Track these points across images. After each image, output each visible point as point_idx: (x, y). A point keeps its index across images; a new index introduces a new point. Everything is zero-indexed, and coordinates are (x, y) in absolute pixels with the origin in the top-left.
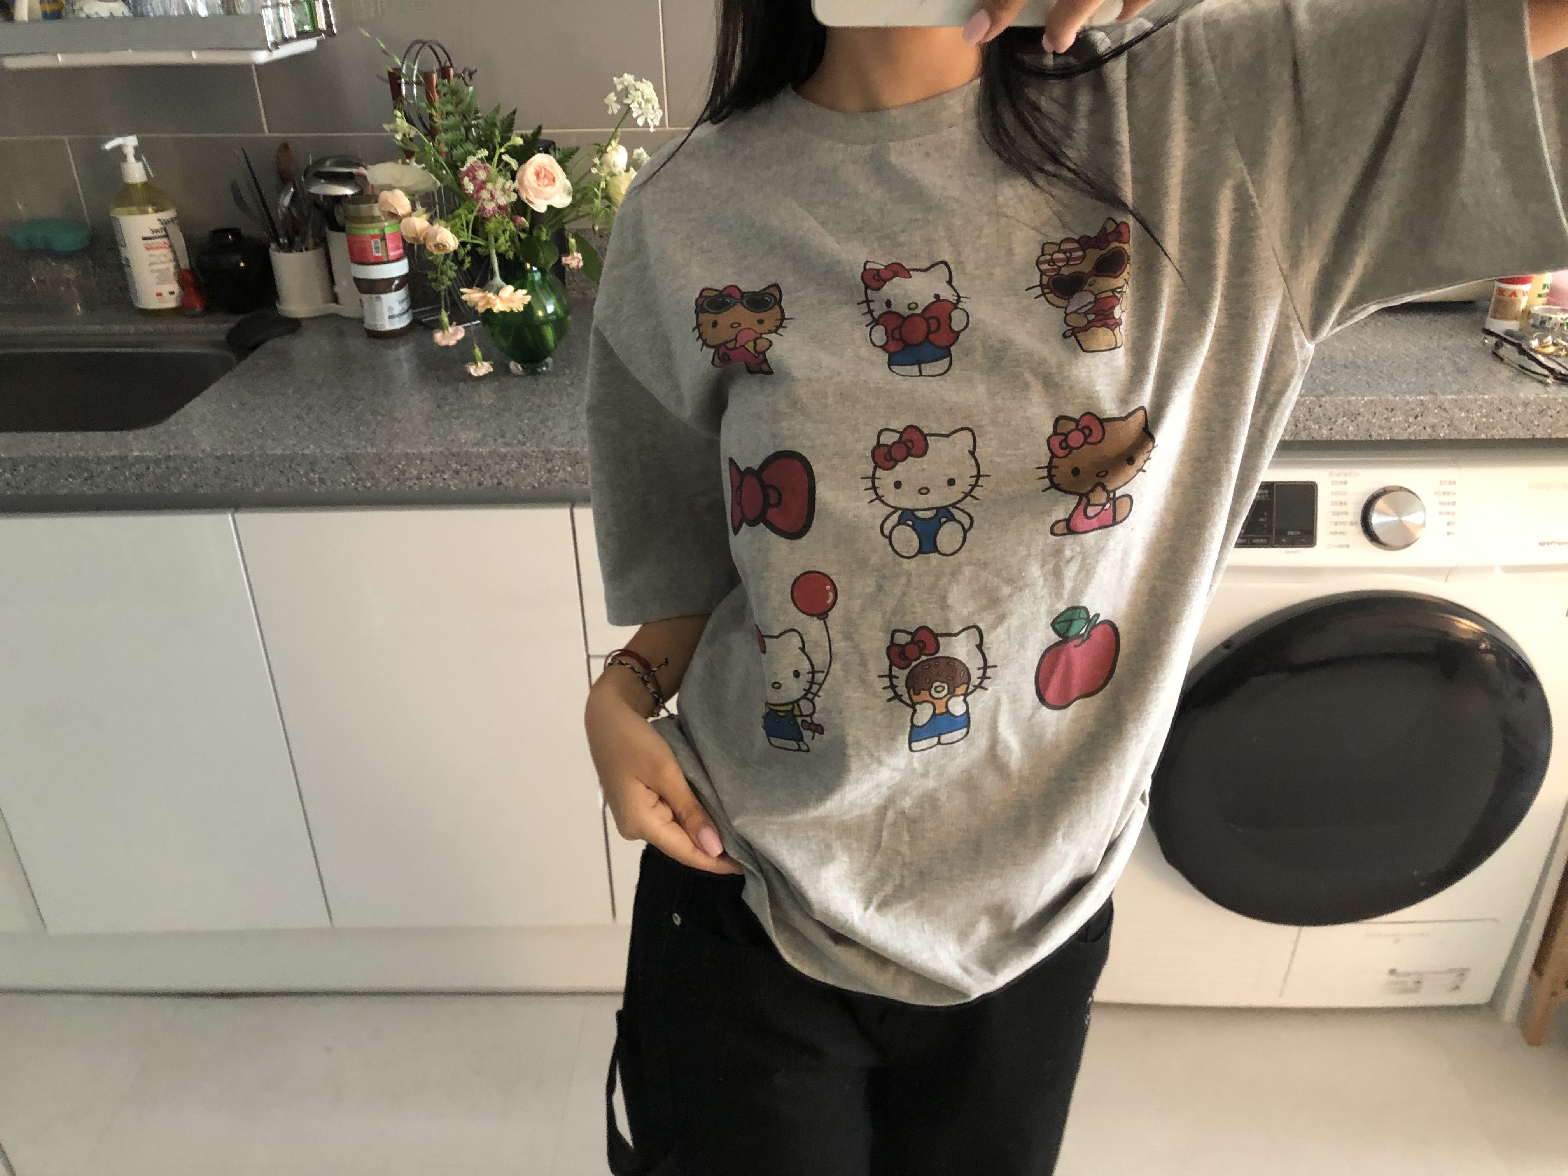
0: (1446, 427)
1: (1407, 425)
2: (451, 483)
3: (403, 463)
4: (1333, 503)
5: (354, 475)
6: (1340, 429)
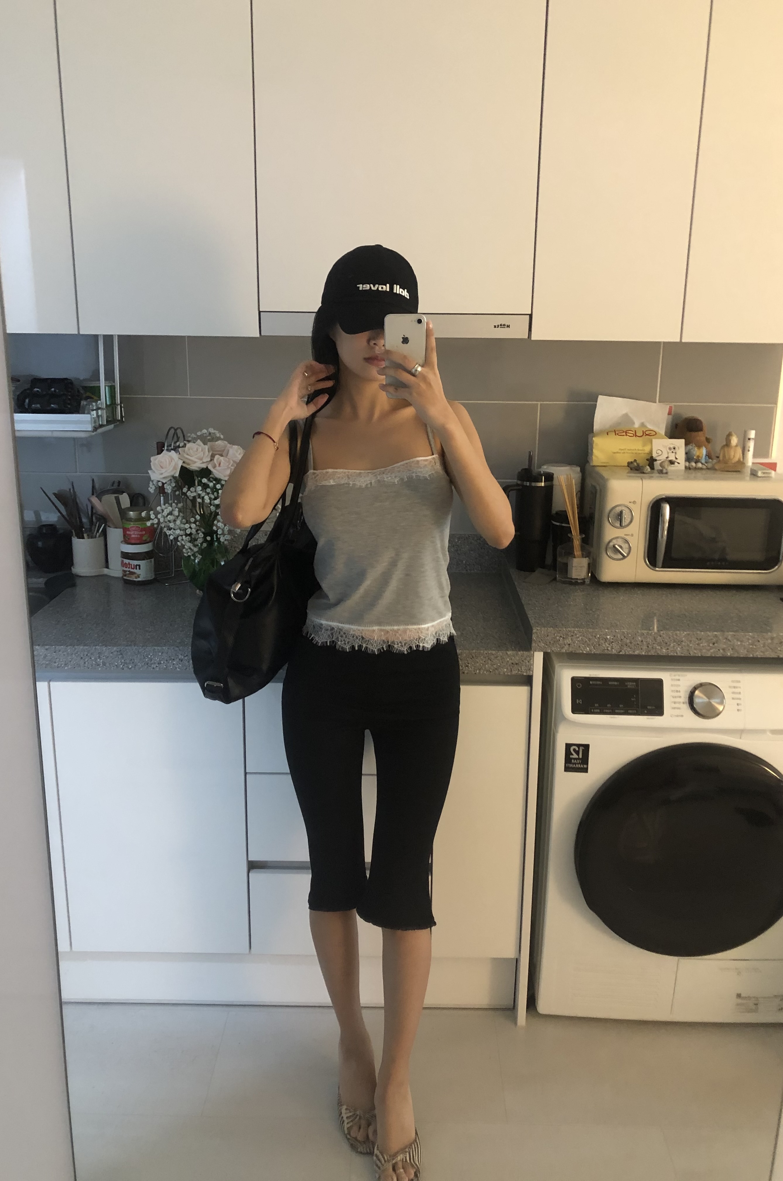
0: (730, 649)
1: (709, 648)
2: (177, 667)
4: (672, 691)
5: (123, 661)
6: (672, 649)
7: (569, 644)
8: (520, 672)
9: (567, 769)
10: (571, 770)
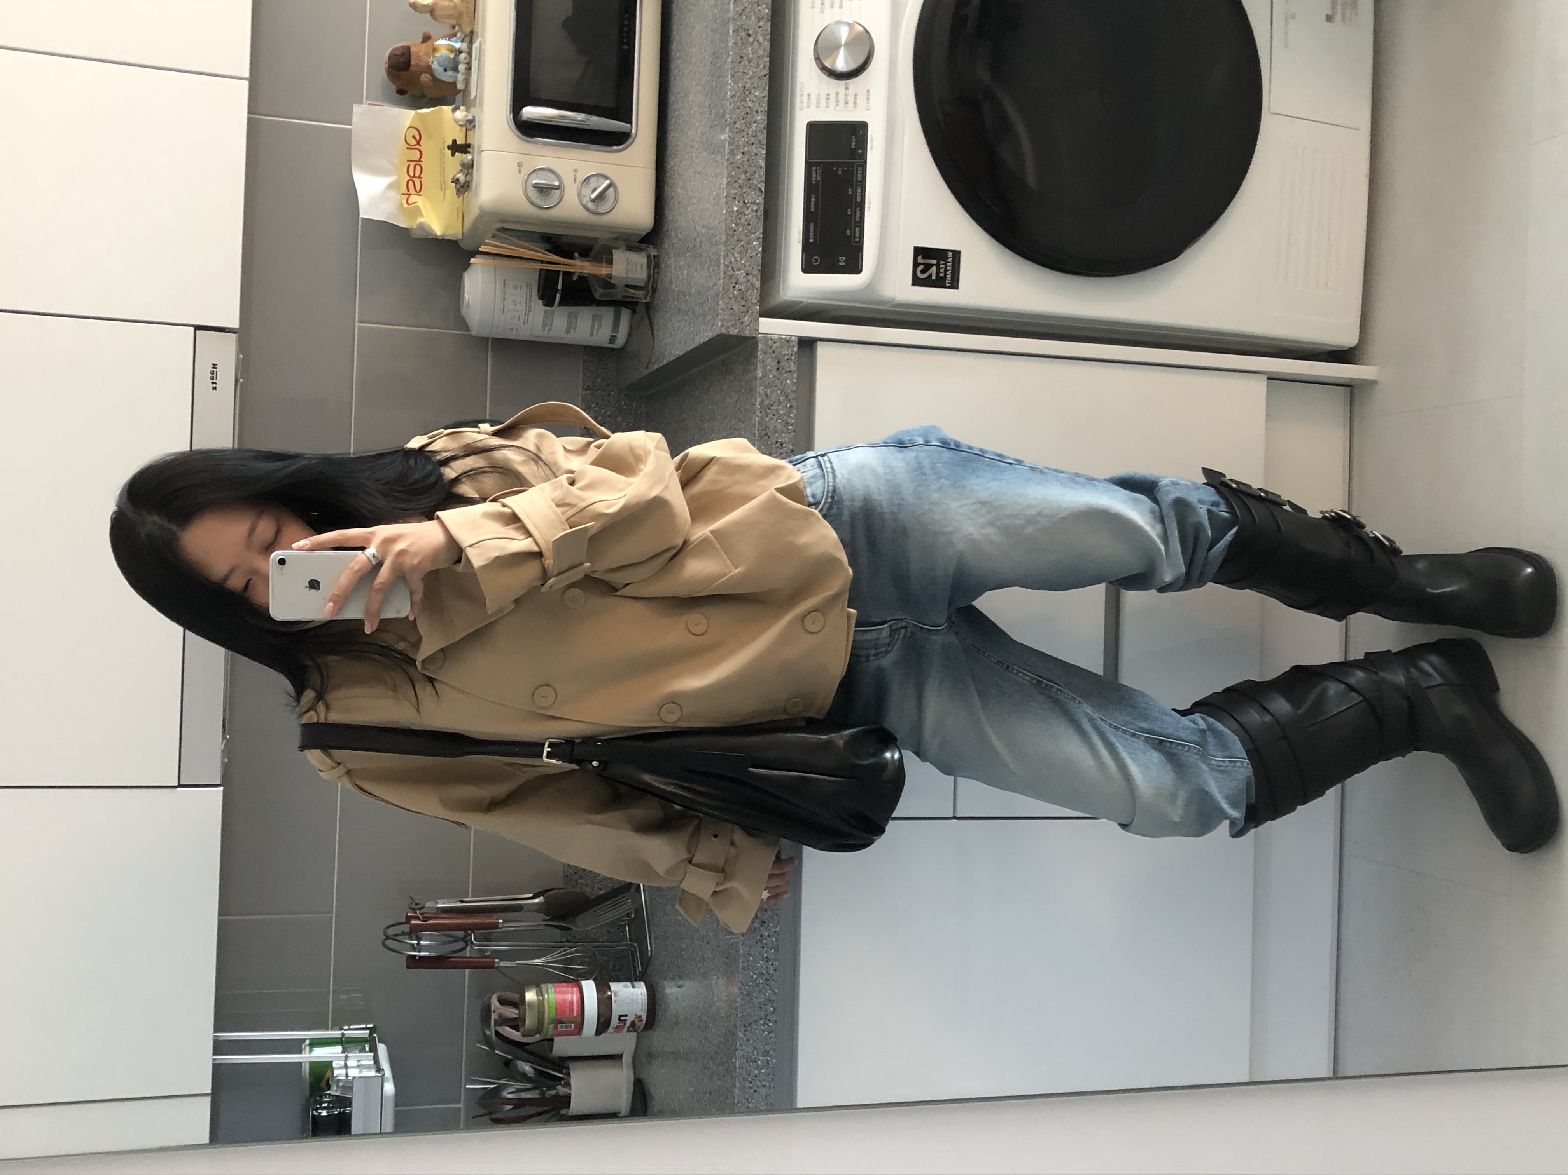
0: (760, 8)
1: (756, 43)
4: (827, 106)
6: (757, 104)
7: (747, 274)
8: (793, 358)
9: (954, 285)
10: (956, 277)
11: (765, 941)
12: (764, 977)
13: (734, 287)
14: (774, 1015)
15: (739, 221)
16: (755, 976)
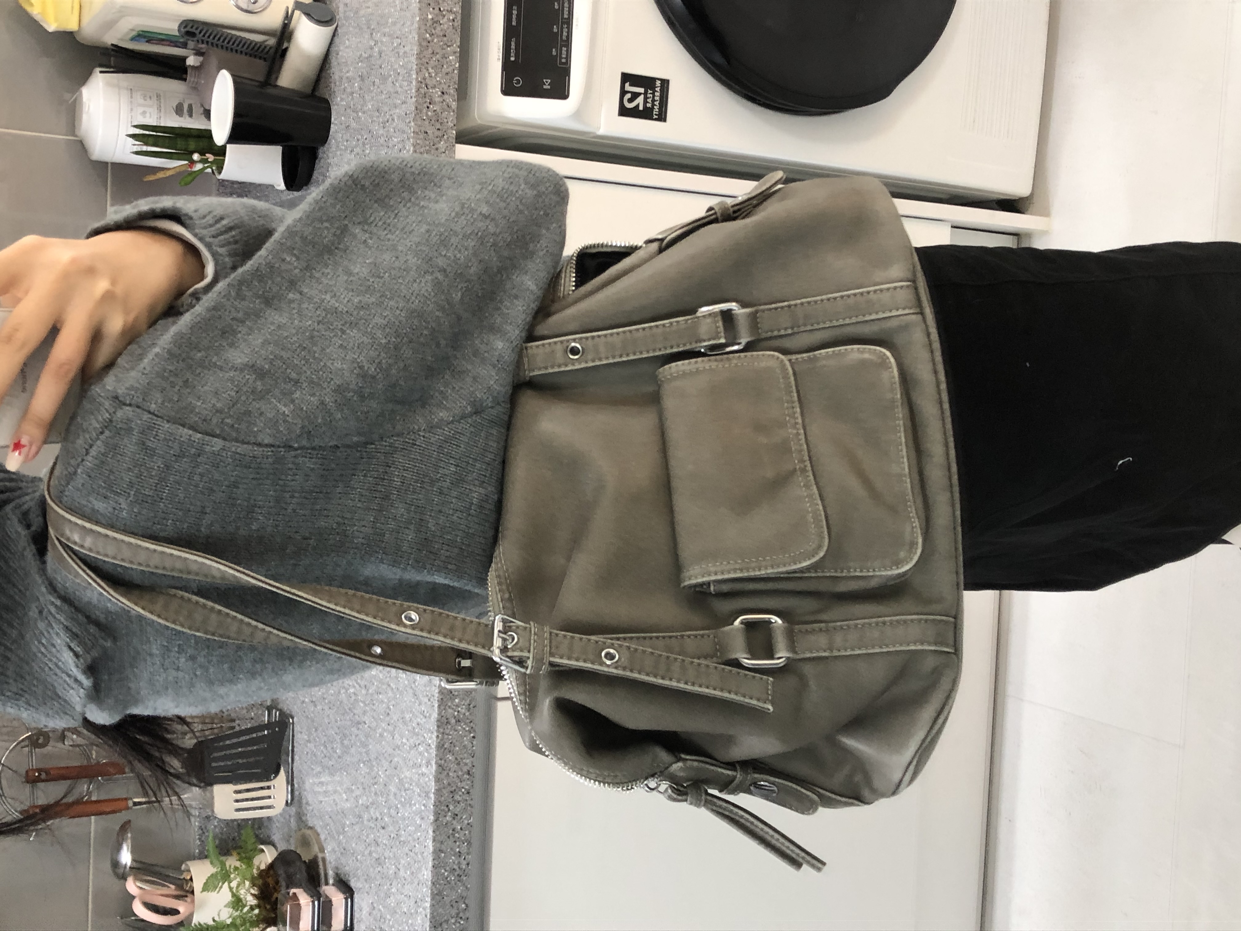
2: (466, 822)
3: (443, 871)
7: (443, 93)
9: (662, 117)
10: (664, 109)
11: (457, 835)
12: (456, 874)
13: (428, 107)
14: (466, 912)
15: (433, 31)
16: (446, 874)
